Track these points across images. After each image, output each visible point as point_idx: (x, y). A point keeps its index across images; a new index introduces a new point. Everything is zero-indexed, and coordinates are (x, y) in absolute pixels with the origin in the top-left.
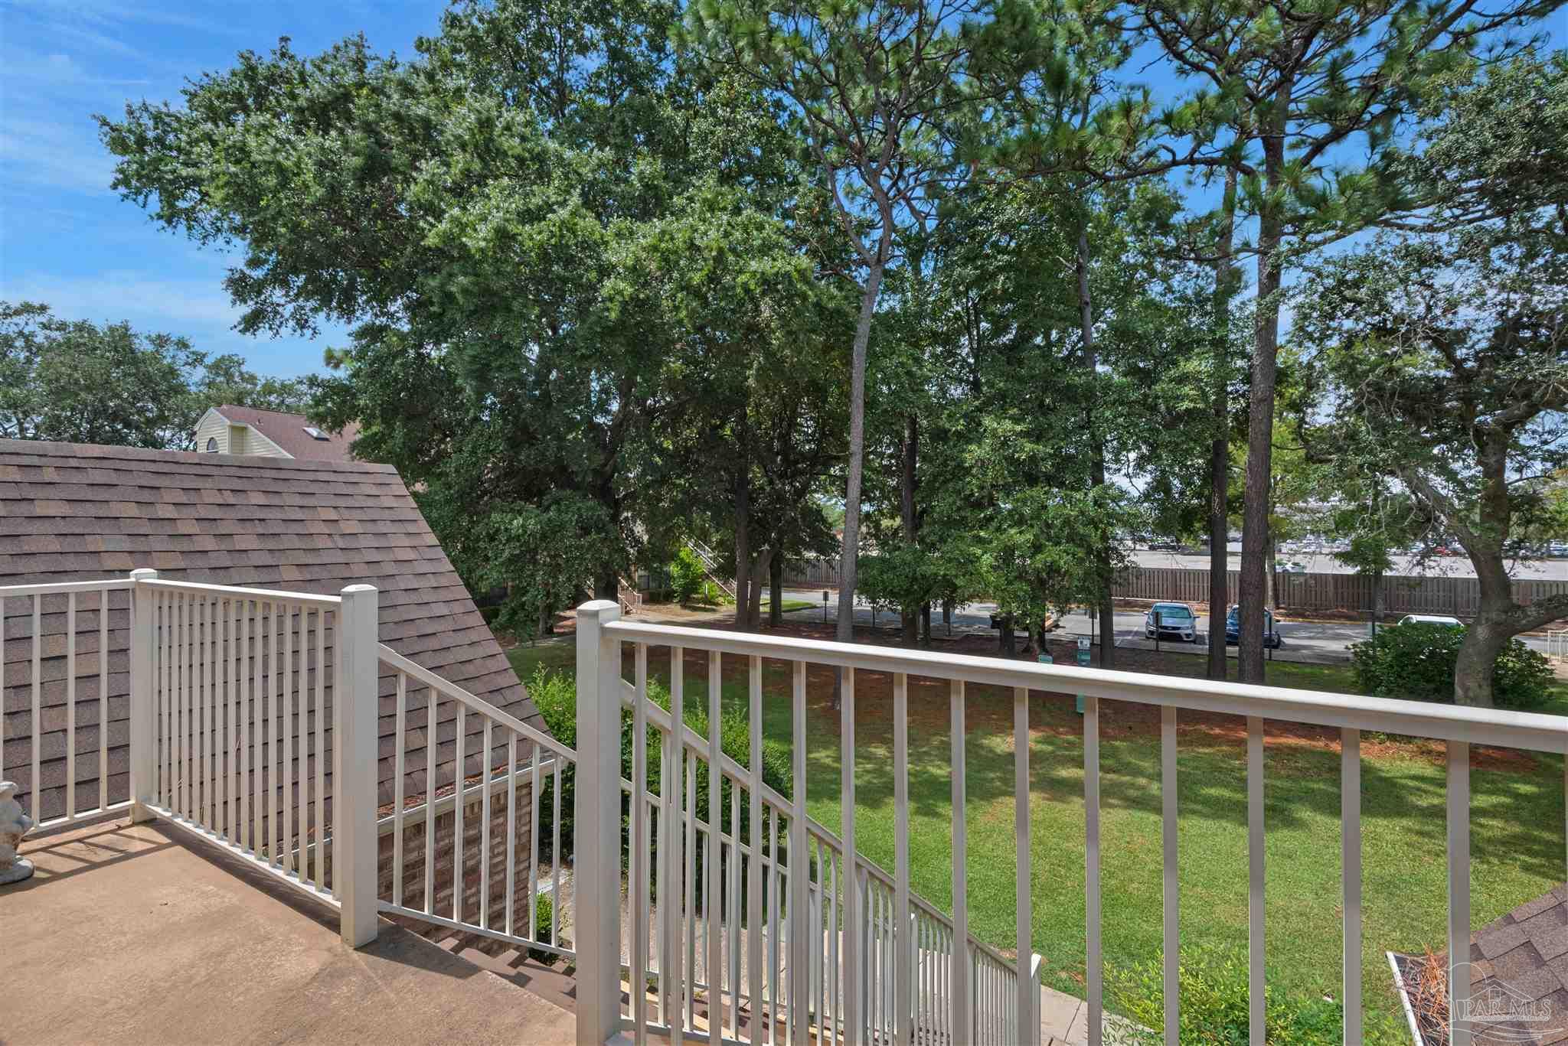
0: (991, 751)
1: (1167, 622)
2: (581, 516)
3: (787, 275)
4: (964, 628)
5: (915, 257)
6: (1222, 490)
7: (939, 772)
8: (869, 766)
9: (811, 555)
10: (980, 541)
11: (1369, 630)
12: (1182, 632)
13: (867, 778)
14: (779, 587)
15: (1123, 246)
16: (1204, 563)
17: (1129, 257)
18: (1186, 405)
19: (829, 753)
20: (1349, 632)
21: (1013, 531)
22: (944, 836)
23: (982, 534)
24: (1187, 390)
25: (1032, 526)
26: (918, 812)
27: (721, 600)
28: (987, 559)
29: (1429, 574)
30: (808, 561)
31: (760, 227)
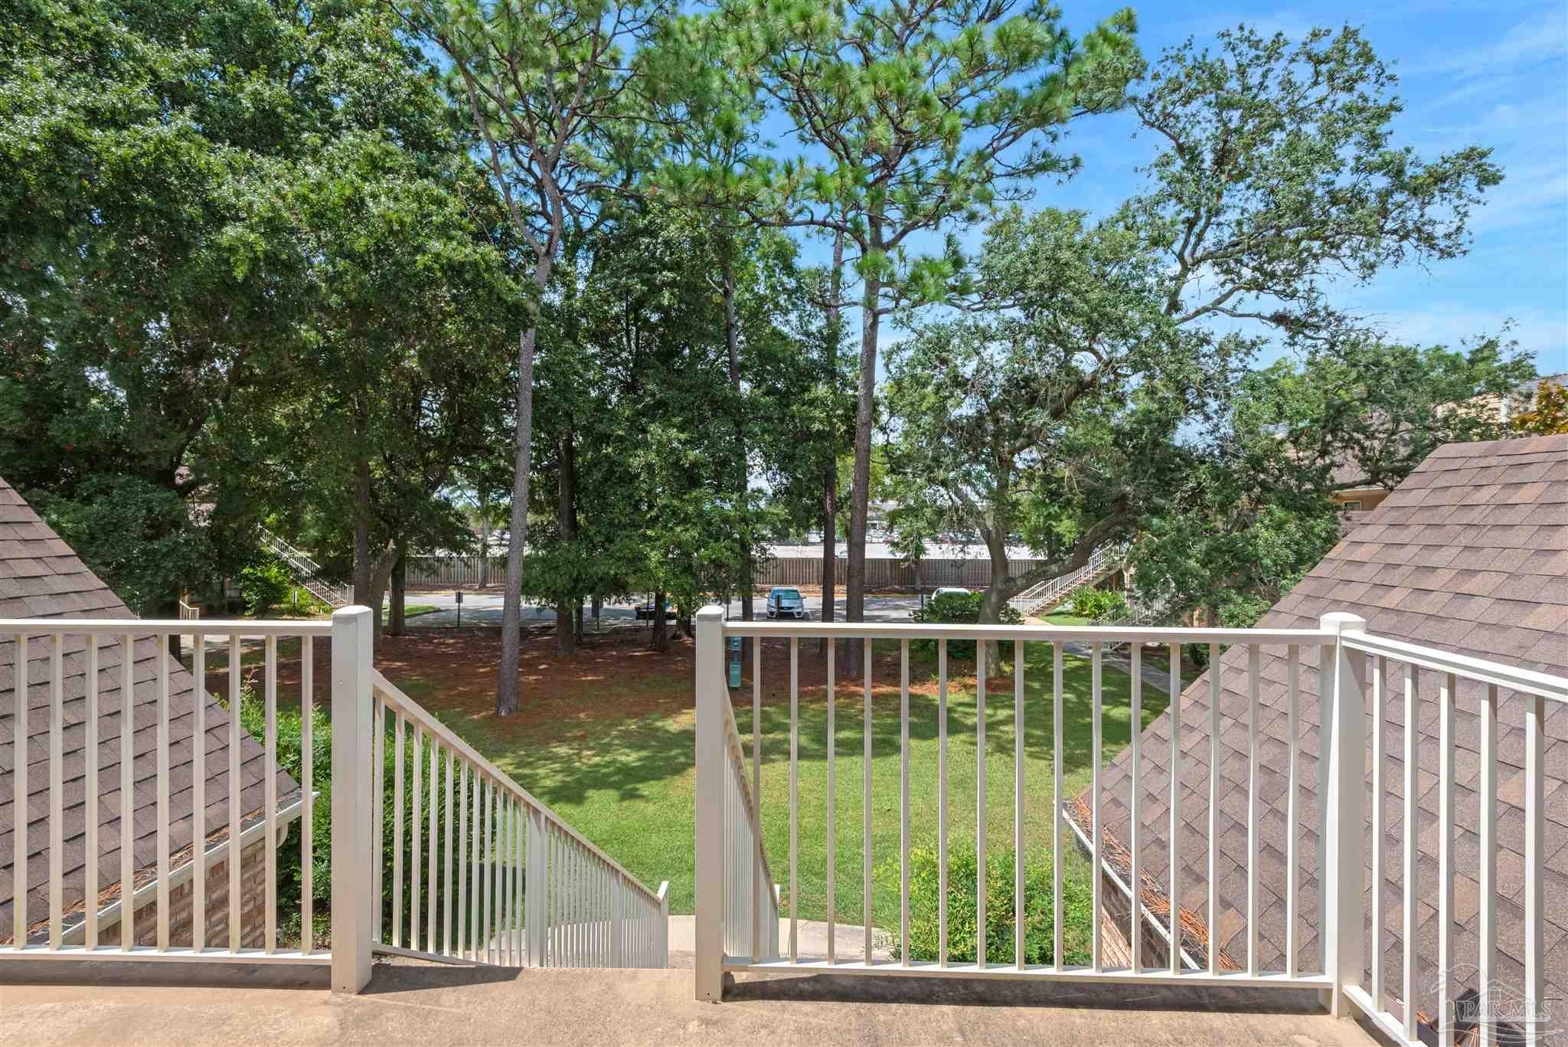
0: (667, 731)
1: (785, 603)
2: (150, 510)
3: (475, 264)
4: (611, 621)
5: (571, 254)
6: (832, 492)
7: (630, 759)
8: (557, 766)
9: (440, 553)
10: (646, 538)
11: (918, 601)
12: (795, 611)
13: (559, 777)
14: (402, 591)
15: (755, 279)
16: (817, 552)
17: (761, 289)
18: (816, 426)
19: (507, 760)
20: (902, 603)
21: (678, 529)
22: (645, 817)
23: (649, 532)
24: (817, 413)
25: (695, 524)
26: (623, 798)
27: (313, 609)
28: (655, 556)
29: (968, 557)
30: (439, 560)
31: (441, 203)
